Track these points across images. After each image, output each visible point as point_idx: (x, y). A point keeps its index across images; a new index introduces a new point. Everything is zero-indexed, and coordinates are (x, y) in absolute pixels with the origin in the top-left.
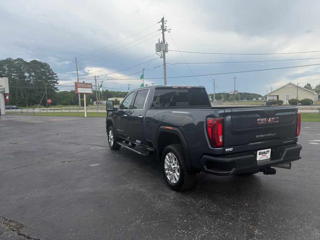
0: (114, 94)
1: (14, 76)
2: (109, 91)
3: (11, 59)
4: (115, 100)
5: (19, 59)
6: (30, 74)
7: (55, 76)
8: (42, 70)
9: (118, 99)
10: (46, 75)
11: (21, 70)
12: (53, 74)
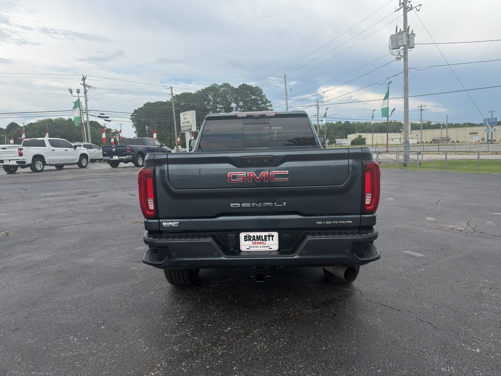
0: (359, 128)
1: (220, 108)
2: (351, 123)
3: (217, 85)
4: (358, 138)
5: (226, 85)
6: (237, 103)
7: (269, 106)
8: (253, 97)
9: (364, 135)
10: (258, 104)
11: (227, 100)
12: (267, 101)
